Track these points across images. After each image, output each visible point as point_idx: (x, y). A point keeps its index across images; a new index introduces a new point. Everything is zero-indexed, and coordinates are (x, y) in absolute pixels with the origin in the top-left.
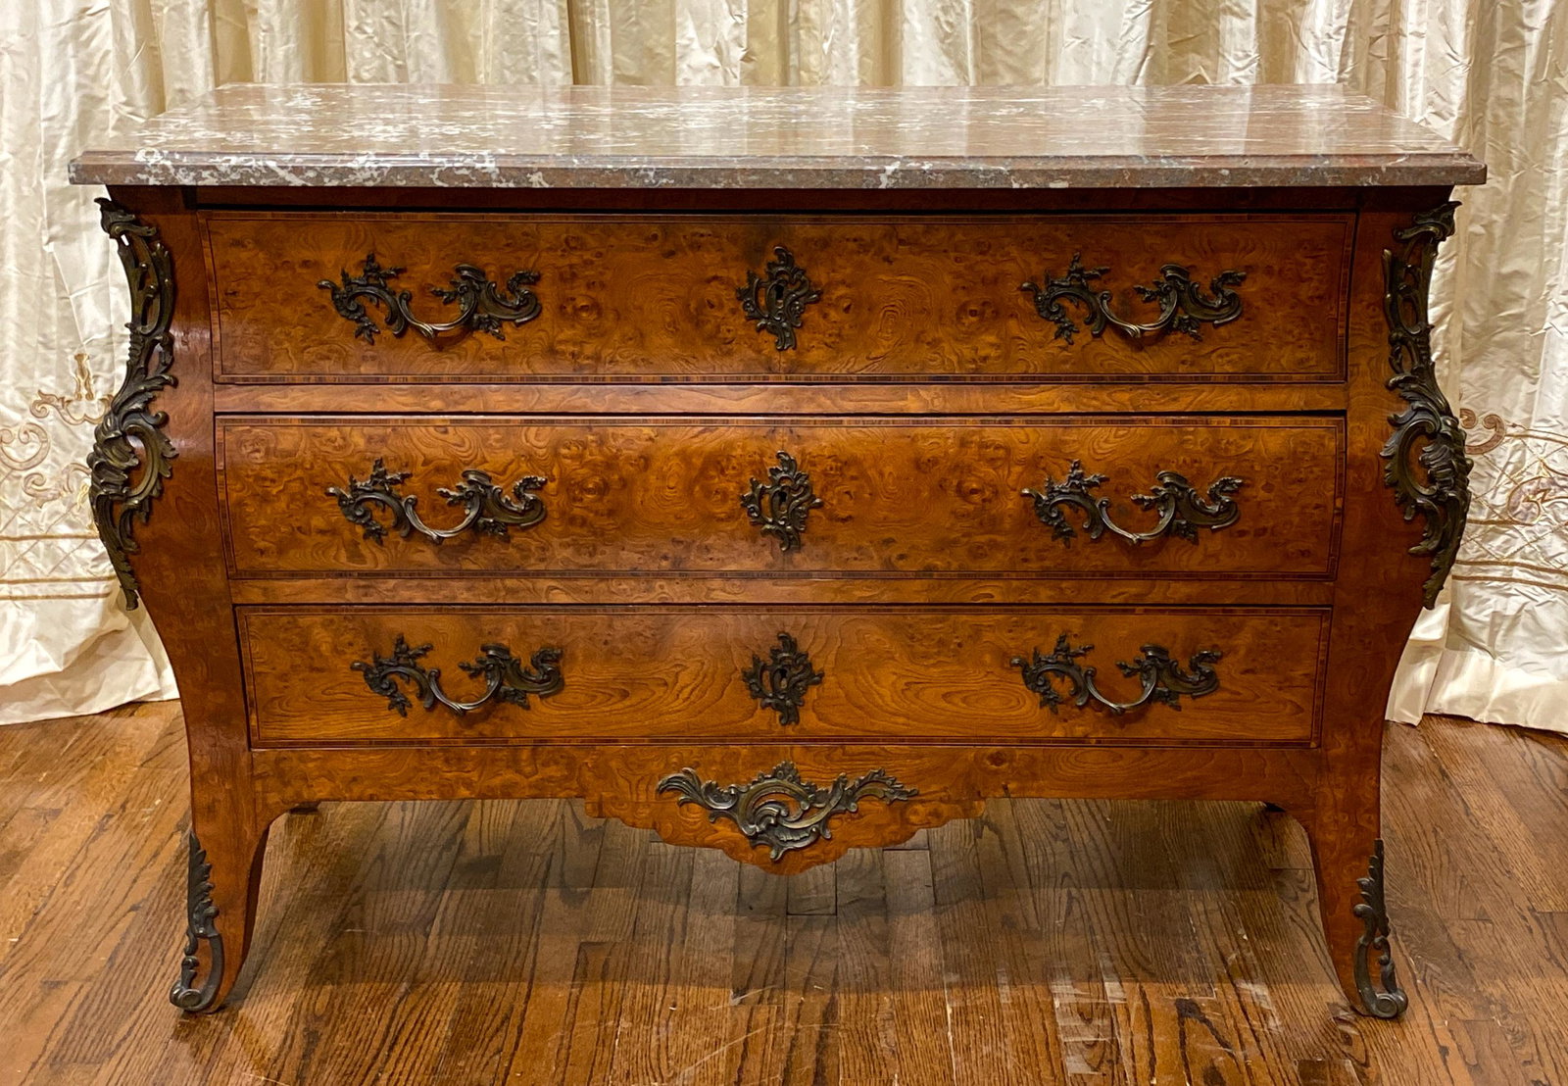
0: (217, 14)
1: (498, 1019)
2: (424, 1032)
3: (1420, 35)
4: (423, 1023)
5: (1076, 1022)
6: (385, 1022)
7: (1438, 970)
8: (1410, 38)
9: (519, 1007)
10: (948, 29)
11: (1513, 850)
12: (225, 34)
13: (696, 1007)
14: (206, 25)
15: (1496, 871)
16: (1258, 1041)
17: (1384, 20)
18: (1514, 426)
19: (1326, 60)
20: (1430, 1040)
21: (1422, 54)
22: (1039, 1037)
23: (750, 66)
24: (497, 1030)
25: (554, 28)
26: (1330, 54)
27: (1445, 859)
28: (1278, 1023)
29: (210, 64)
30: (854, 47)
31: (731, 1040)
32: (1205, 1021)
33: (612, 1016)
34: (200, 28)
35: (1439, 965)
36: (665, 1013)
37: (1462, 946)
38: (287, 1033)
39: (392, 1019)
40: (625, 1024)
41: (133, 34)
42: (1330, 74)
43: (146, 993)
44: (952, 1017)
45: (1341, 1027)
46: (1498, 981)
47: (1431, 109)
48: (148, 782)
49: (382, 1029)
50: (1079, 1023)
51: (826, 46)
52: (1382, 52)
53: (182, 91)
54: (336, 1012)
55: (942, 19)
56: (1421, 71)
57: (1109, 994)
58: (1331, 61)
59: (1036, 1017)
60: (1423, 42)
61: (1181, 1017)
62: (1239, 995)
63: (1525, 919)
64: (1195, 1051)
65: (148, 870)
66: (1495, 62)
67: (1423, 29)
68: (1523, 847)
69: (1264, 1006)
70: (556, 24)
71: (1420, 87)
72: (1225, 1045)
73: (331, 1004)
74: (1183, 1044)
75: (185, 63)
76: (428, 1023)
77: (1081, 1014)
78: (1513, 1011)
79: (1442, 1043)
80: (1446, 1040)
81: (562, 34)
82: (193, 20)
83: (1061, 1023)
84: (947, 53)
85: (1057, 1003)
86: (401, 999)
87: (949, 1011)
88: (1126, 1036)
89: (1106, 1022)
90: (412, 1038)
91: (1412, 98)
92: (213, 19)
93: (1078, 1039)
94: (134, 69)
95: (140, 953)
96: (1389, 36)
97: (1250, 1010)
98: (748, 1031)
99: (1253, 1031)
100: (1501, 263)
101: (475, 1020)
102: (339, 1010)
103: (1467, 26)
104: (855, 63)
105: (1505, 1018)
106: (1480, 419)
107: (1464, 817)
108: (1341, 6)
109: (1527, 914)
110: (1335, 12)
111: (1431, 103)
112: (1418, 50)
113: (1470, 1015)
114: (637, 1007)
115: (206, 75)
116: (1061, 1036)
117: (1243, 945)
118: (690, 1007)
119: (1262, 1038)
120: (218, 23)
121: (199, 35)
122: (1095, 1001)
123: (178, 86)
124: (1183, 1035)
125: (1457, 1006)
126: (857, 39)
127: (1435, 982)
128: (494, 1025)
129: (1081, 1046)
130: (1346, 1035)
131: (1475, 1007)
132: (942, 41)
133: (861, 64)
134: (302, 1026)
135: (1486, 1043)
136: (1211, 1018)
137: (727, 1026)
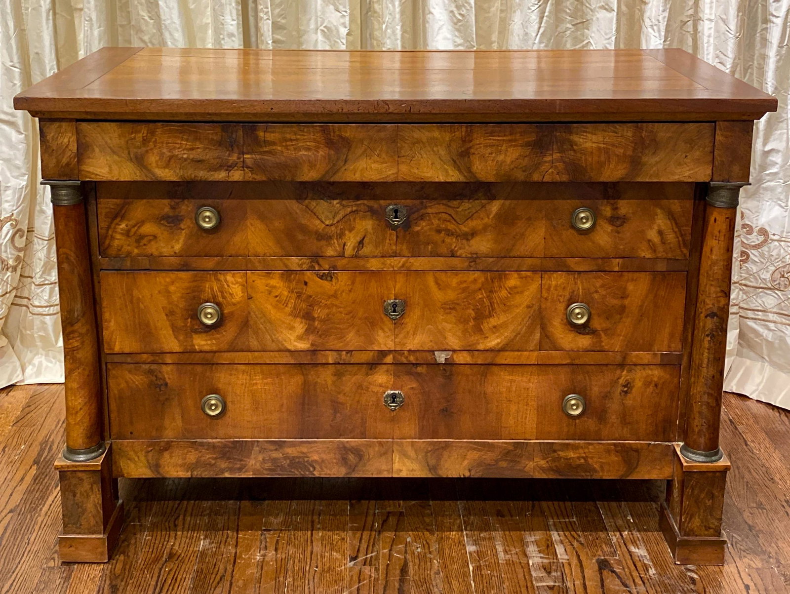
0: (57, 11)
1: (218, 577)
2: (177, 585)
3: (711, 20)
4: (176, 580)
5: (542, 574)
6: (155, 578)
7: (739, 538)
8: (707, 22)
9: (229, 570)
10: (460, 18)
11: (773, 466)
12: (60, 22)
13: (329, 568)
14: (51, 17)
15: (766, 479)
16: (644, 583)
17: (691, 12)
18: (774, 235)
19: (657, 34)
20: (739, 581)
21: (713, 30)
22: (522, 583)
23: (351, 38)
24: (218, 583)
25: (233, 20)
26: (659, 31)
27: (737, 471)
28: (654, 572)
29: (53, 39)
30: (399, 28)
31: (350, 588)
32: (614, 572)
33: (282, 575)
34: (48, 19)
35: (739, 535)
36: (312, 572)
37: (750, 523)
38: (100, 586)
39: (159, 577)
40: (290, 580)
41: (12, 23)
42: (659, 42)
43: (19, 563)
44: (473, 572)
45: (689, 574)
46: (773, 545)
47: (717, 60)
48: (17, 435)
49: (153, 583)
50: (544, 574)
51: (384, 26)
52: (691, 29)
53: (37, 53)
54: (127, 573)
55: (456, 12)
56: (712, 40)
57: (559, 557)
58: (660, 35)
59: (519, 571)
60: (713, 24)
61: (600, 570)
62: (631, 556)
63: (783, 506)
64: (609, 589)
65: (18, 488)
66: (758, 35)
67: (713, 17)
68: (779, 465)
69: (646, 562)
70: (235, 18)
71: (711, 49)
72: (626, 586)
73: (124, 569)
74: (603, 586)
75: (40, 38)
76: (179, 579)
77: (545, 569)
78: (783, 562)
79: (746, 583)
80: (747, 581)
81: (238, 24)
82: (44, 15)
83: (534, 574)
84: (458, 30)
85: (531, 563)
86: (163, 565)
87: (471, 568)
88: (570, 581)
89: (559, 573)
90: (171, 588)
91: (708, 54)
92: (55, 14)
93: (544, 584)
94: (13, 42)
95: (15, 539)
96: (693, 20)
97: (639, 565)
98: (359, 583)
99: (641, 578)
100: (765, 144)
101: (205, 577)
102: (129, 571)
103: (738, 16)
104: (399, 36)
105: (779, 567)
106: (756, 230)
107: (745, 447)
108: (665, 5)
109: (785, 504)
110: (661, 9)
111: (718, 57)
112: (710, 28)
113: (760, 565)
114: (296, 568)
115: (51, 44)
116: (534, 582)
117: (631, 525)
118: (326, 568)
119: (646, 581)
120: (57, 16)
121: (47, 23)
122: (552, 561)
123: (36, 51)
124: (602, 581)
125: (751, 560)
126: (400, 24)
127: (738, 545)
128: (217, 580)
129: (546, 588)
130: (693, 579)
131: (762, 560)
132: (456, 24)
133: (403, 37)
134: (108, 582)
135: (770, 583)
136: (617, 570)
137: (347, 579)
